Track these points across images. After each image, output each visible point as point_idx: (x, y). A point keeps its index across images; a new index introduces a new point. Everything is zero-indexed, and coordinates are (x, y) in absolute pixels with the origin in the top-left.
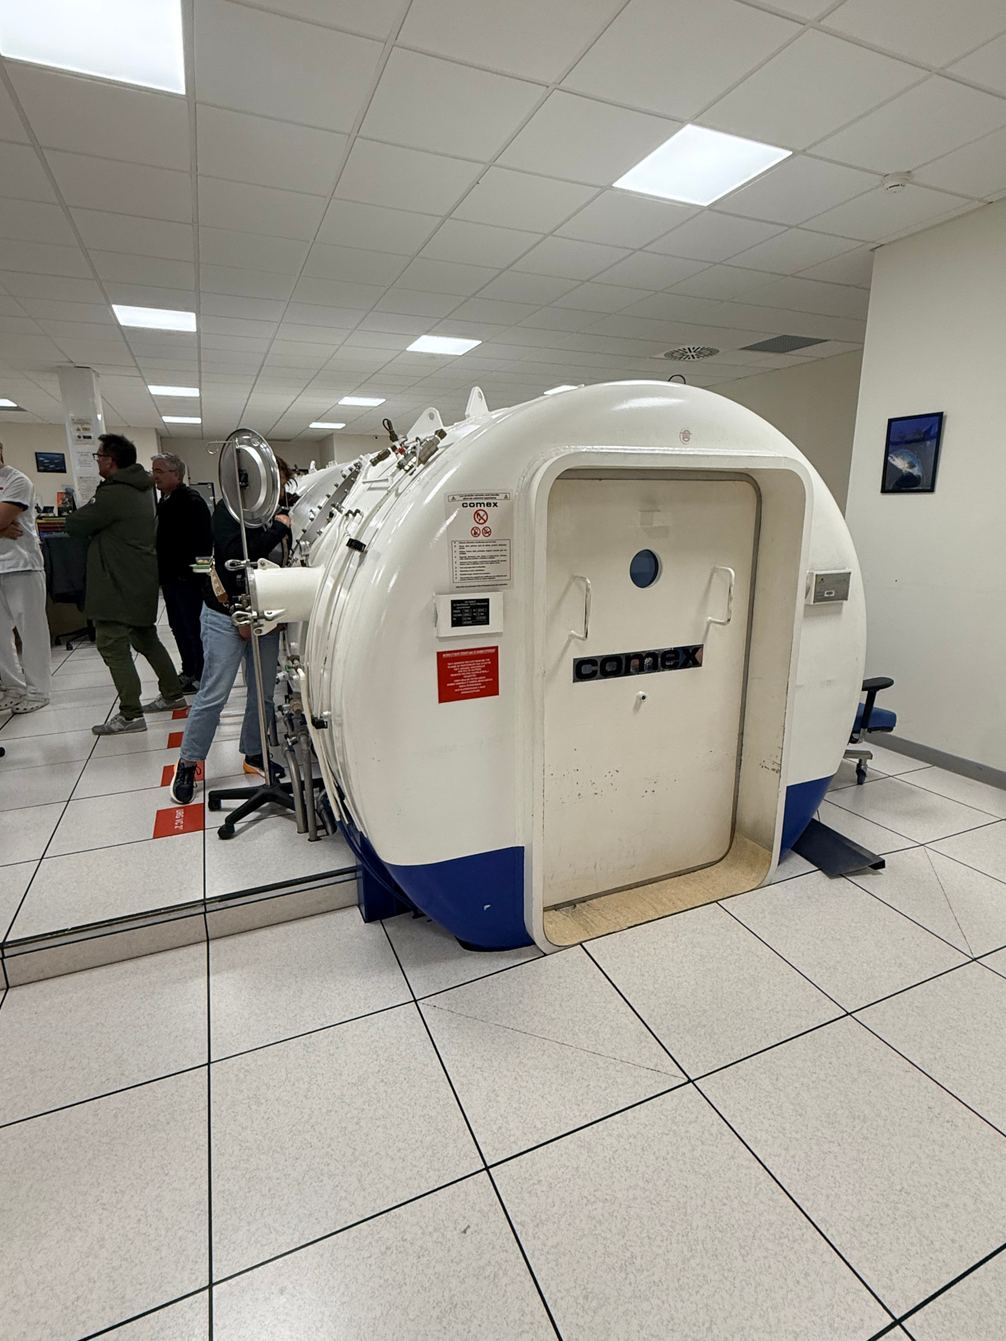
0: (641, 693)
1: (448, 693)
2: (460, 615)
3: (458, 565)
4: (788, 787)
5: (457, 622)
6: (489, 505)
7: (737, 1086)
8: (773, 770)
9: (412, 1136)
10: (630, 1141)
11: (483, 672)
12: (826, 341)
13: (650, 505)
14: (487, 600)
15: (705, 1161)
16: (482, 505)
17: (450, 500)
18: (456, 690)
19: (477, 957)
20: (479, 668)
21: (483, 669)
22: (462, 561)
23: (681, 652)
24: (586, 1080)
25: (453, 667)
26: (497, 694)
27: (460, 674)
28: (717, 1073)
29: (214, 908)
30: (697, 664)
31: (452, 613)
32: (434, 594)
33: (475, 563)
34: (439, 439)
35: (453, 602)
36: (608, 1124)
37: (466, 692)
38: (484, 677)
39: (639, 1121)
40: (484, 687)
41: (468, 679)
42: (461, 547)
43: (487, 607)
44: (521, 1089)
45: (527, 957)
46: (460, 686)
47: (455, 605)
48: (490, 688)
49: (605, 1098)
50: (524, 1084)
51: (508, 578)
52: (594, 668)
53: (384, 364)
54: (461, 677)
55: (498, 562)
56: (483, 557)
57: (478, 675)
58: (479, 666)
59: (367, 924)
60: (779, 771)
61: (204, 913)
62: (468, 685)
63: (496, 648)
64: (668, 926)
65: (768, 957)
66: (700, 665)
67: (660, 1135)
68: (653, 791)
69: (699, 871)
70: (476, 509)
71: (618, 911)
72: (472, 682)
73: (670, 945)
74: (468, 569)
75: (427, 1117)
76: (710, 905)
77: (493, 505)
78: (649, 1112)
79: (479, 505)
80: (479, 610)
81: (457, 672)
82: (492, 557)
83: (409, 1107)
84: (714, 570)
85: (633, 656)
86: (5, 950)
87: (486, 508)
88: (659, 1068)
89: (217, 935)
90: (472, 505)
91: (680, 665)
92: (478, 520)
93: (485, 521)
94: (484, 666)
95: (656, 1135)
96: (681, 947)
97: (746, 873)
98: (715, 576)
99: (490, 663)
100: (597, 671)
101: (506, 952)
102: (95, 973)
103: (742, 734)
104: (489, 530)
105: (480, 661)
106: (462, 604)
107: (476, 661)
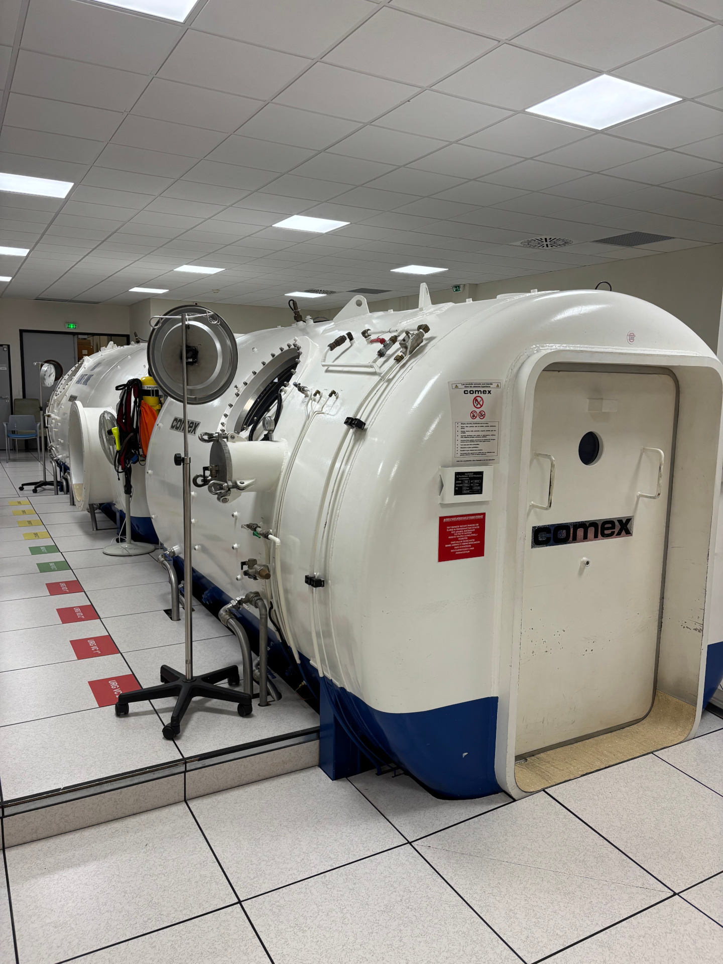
0: (585, 559)
1: (445, 554)
2: (461, 485)
3: (459, 443)
4: (708, 646)
5: (458, 491)
6: (484, 392)
7: (715, 895)
8: (696, 629)
9: (453, 947)
10: (641, 940)
11: (473, 535)
12: (671, 238)
13: (597, 394)
14: (481, 473)
15: (708, 950)
16: (480, 392)
17: (454, 387)
18: (452, 551)
19: (452, 805)
20: (470, 532)
21: (473, 533)
22: (462, 439)
23: (617, 524)
24: (587, 898)
25: (450, 530)
26: (483, 555)
27: (455, 537)
28: (696, 886)
29: (193, 767)
30: (628, 533)
31: (456, 484)
32: (440, 467)
33: (472, 441)
34: (424, 333)
35: (457, 474)
36: (618, 929)
37: (459, 553)
38: (474, 540)
39: (643, 925)
40: (473, 548)
41: (462, 541)
42: (462, 428)
43: (481, 479)
44: (534, 908)
45: (498, 802)
46: (456, 547)
47: (457, 476)
48: (478, 551)
49: (609, 911)
50: (535, 904)
51: (495, 454)
52: (548, 535)
53: (242, 237)
54: (456, 539)
55: (488, 441)
56: (478, 436)
57: (469, 538)
58: (470, 529)
59: (334, 781)
60: (701, 631)
61: (185, 772)
62: (461, 547)
63: (484, 514)
64: (615, 773)
65: (711, 797)
66: (631, 535)
67: (664, 934)
68: (592, 650)
69: (627, 728)
70: (474, 395)
71: (567, 762)
72: (465, 544)
73: (623, 789)
74: (466, 446)
75: (460, 933)
76: (647, 756)
77: (487, 392)
78: (649, 918)
79: (477, 392)
80: (476, 481)
81: (453, 535)
82: (484, 436)
83: (441, 927)
84: (644, 450)
85: (579, 525)
86: (5, 809)
87: (482, 395)
88: (646, 886)
89: (194, 795)
90: (471, 392)
91: (616, 533)
92: (476, 405)
93: (481, 406)
94: (474, 530)
95: (661, 934)
96: (634, 791)
97: (671, 728)
98: (644, 455)
99: (478, 527)
100: (550, 538)
101: (477, 799)
102: (87, 833)
103: (663, 598)
104: (484, 413)
105: (471, 525)
106: (463, 476)
107: (469, 525)
